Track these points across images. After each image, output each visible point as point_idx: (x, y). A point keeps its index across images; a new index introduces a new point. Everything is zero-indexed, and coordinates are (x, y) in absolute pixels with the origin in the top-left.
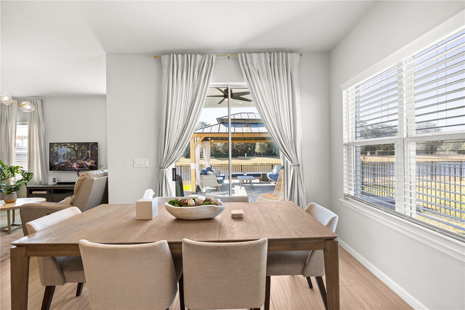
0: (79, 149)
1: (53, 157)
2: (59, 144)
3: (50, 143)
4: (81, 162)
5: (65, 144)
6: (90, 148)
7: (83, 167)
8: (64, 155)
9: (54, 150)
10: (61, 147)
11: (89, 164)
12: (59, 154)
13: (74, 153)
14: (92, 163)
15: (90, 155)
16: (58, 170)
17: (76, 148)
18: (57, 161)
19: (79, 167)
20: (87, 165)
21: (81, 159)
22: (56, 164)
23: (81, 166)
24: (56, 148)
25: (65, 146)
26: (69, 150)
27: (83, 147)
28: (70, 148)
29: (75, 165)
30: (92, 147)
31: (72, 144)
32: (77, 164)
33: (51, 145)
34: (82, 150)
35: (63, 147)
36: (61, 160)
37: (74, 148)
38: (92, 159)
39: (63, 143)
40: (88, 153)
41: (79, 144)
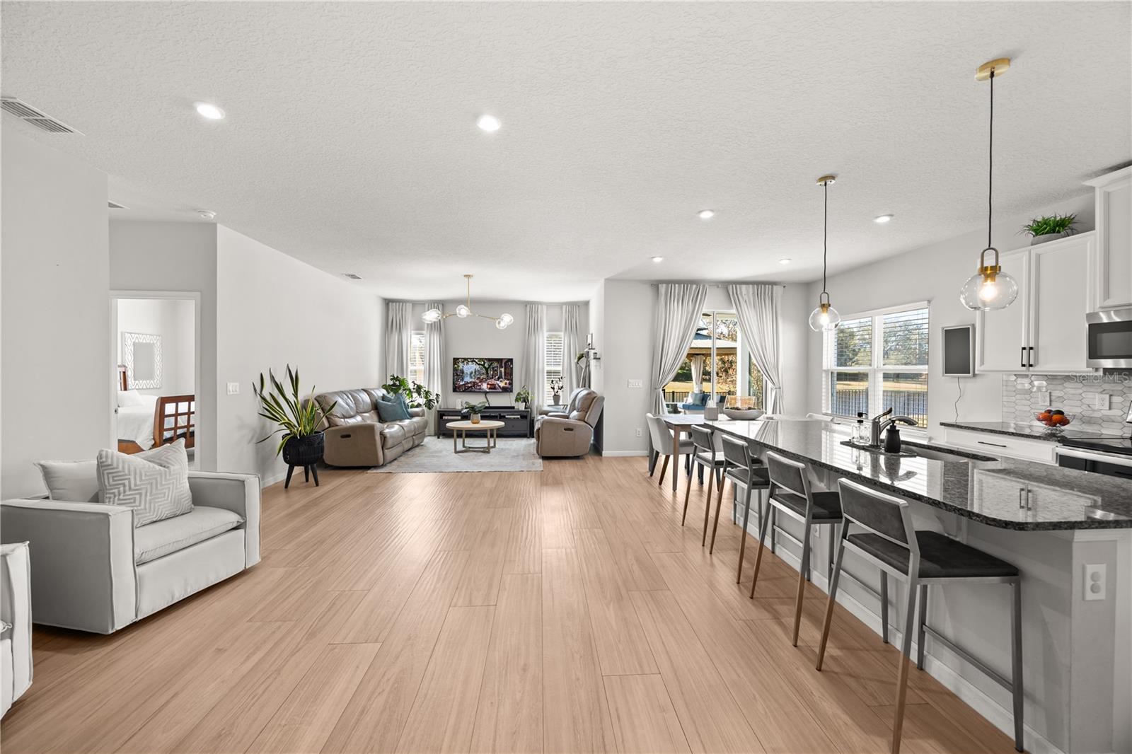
0: (489, 366)
1: (457, 375)
2: (465, 359)
3: (454, 359)
4: (493, 382)
5: (473, 360)
6: (503, 365)
7: (495, 388)
8: (472, 373)
9: (458, 366)
10: (467, 363)
11: (502, 385)
12: (465, 372)
13: (484, 371)
14: (506, 384)
15: (503, 374)
16: (463, 391)
17: (486, 365)
18: (463, 380)
19: (490, 389)
20: (500, 387)
21: (492, 378)
22: (461, 383)
23: (493, 387)
24: (461, 365)
25: (472, 361)
26: (478, 367)
27: (495, 364)
28: (479, 364)
29: (485, 386)
30: (505, 364)
31: (481, 359)
32: (488, 384)
33: (456, 360)
34: (493, 368)
35: (470, 363)
36: (468, 379)
37: (483, 365)
38: (505, 379)
39: (471, 359)
40: (501, 372)
41: (489, 360)
